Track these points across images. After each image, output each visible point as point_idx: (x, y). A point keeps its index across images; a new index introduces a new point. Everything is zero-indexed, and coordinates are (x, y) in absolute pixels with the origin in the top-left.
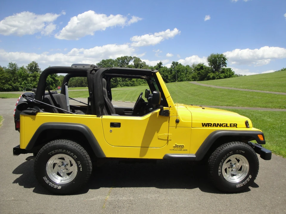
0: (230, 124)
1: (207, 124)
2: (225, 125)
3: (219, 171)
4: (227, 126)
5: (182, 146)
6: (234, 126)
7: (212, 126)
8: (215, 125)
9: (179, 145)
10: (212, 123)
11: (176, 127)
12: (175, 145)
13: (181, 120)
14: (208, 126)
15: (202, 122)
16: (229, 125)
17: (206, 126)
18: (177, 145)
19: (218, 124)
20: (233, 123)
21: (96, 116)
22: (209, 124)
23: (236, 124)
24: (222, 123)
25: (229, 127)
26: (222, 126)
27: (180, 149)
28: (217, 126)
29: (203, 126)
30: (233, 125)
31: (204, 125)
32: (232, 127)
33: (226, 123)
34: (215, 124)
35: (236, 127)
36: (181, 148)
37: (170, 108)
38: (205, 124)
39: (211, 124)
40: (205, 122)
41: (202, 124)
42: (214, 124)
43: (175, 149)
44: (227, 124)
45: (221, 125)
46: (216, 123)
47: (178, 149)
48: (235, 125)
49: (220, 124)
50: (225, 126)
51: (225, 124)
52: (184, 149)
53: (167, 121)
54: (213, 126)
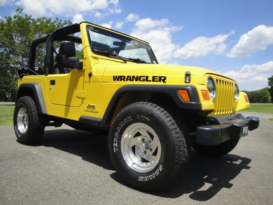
0: (154, 77)
1: (119, 76)
2: (145, 78)
3: (115, 145)
4: (147, 80)
5: (94, 106)
6: (160, 81)
7: (125, 80)
8: (129, 79)
9: (91, 105)
10: (126, 76)
11: (89, 82)
12: (88, 105)
13: (94, 73)
14: (121, 80)
15: (114, 75)
16: (150, 78)
17: (118, 80)
18: (90, 104)
19: (134, 77)
20: (159, 76)
21: (45, 75)
22: (121, 77)
23: (165, 78)
24: (139, 76)
25: (150, 81)
26: (140, 80)
27: (92, 110)
28: (133, 80)
29: (114, 80)
30: (158, 78)
31: (116, 78)
32: (157, 81)
33: (146, 75)
34: (130, 77)
35: (164, 82)
36: (93, 108)
37: (86, 60)
38: (116, 76)
39: (124, 77)
40: (116, 75)
41: (114, 76)
42: (128, 77)
43: (88, 110)
44: (147, 77)
45: (138, 79)
46: (131, 75)
47: (91, 110)
48: (162, 78)
49: (137, 77)
50: (144, 80)
51: (144, 76)
52: (96, 110)
53: (82, 76)
54: (127, 80)
